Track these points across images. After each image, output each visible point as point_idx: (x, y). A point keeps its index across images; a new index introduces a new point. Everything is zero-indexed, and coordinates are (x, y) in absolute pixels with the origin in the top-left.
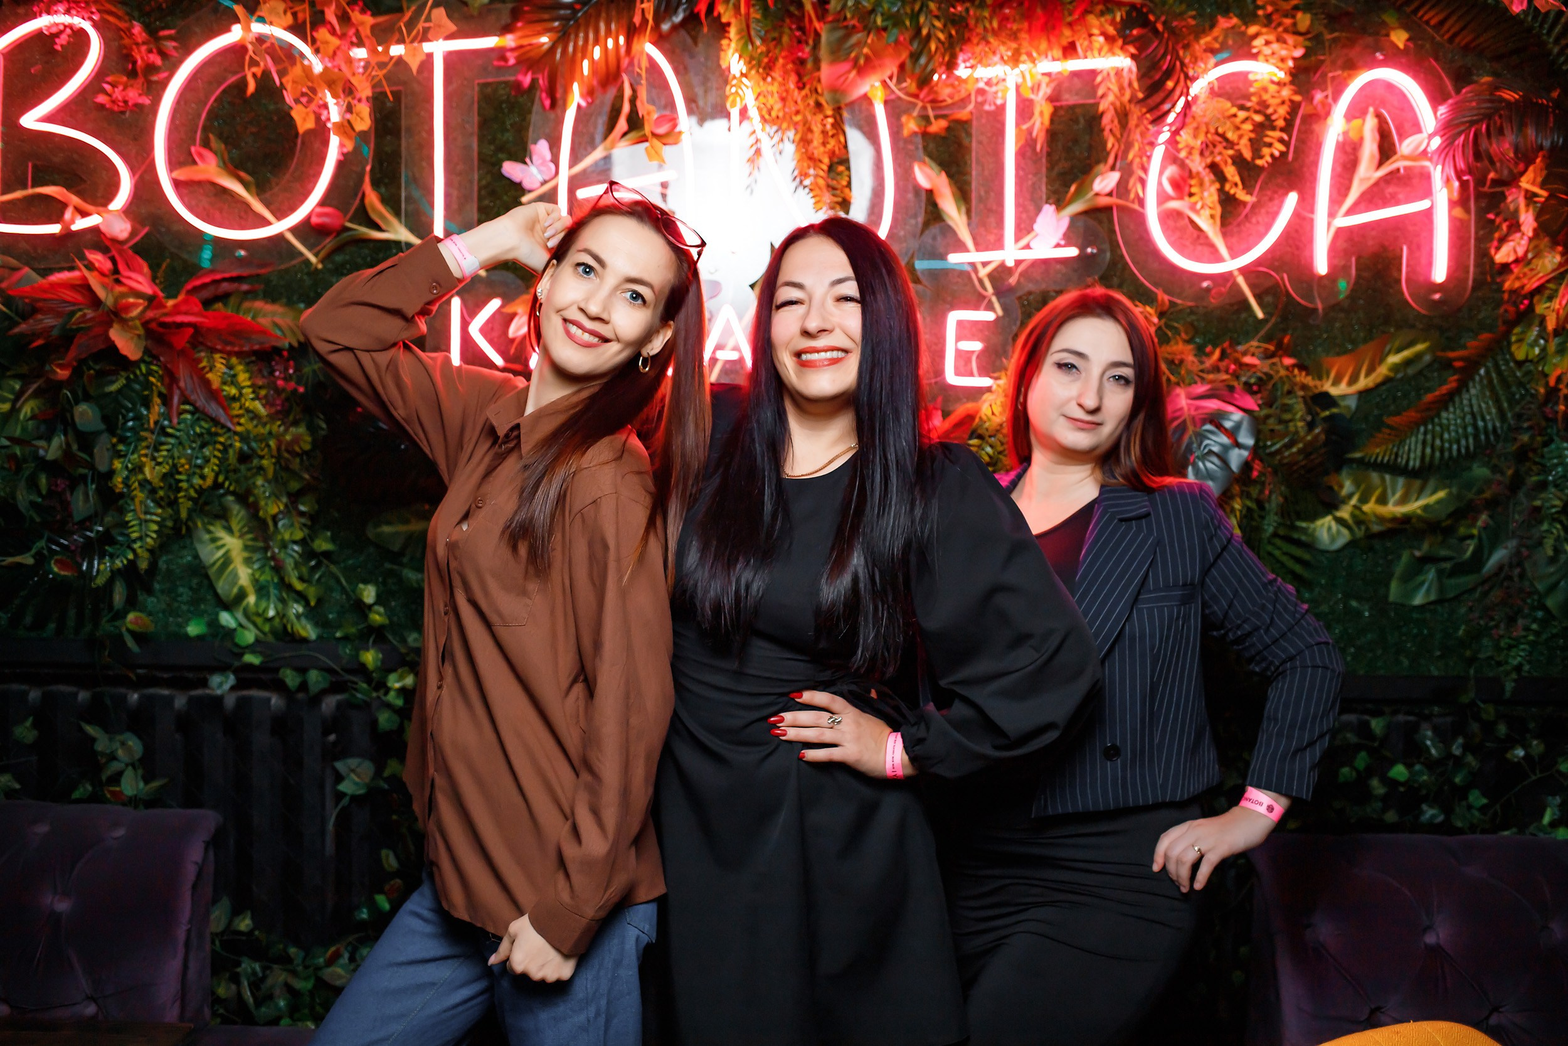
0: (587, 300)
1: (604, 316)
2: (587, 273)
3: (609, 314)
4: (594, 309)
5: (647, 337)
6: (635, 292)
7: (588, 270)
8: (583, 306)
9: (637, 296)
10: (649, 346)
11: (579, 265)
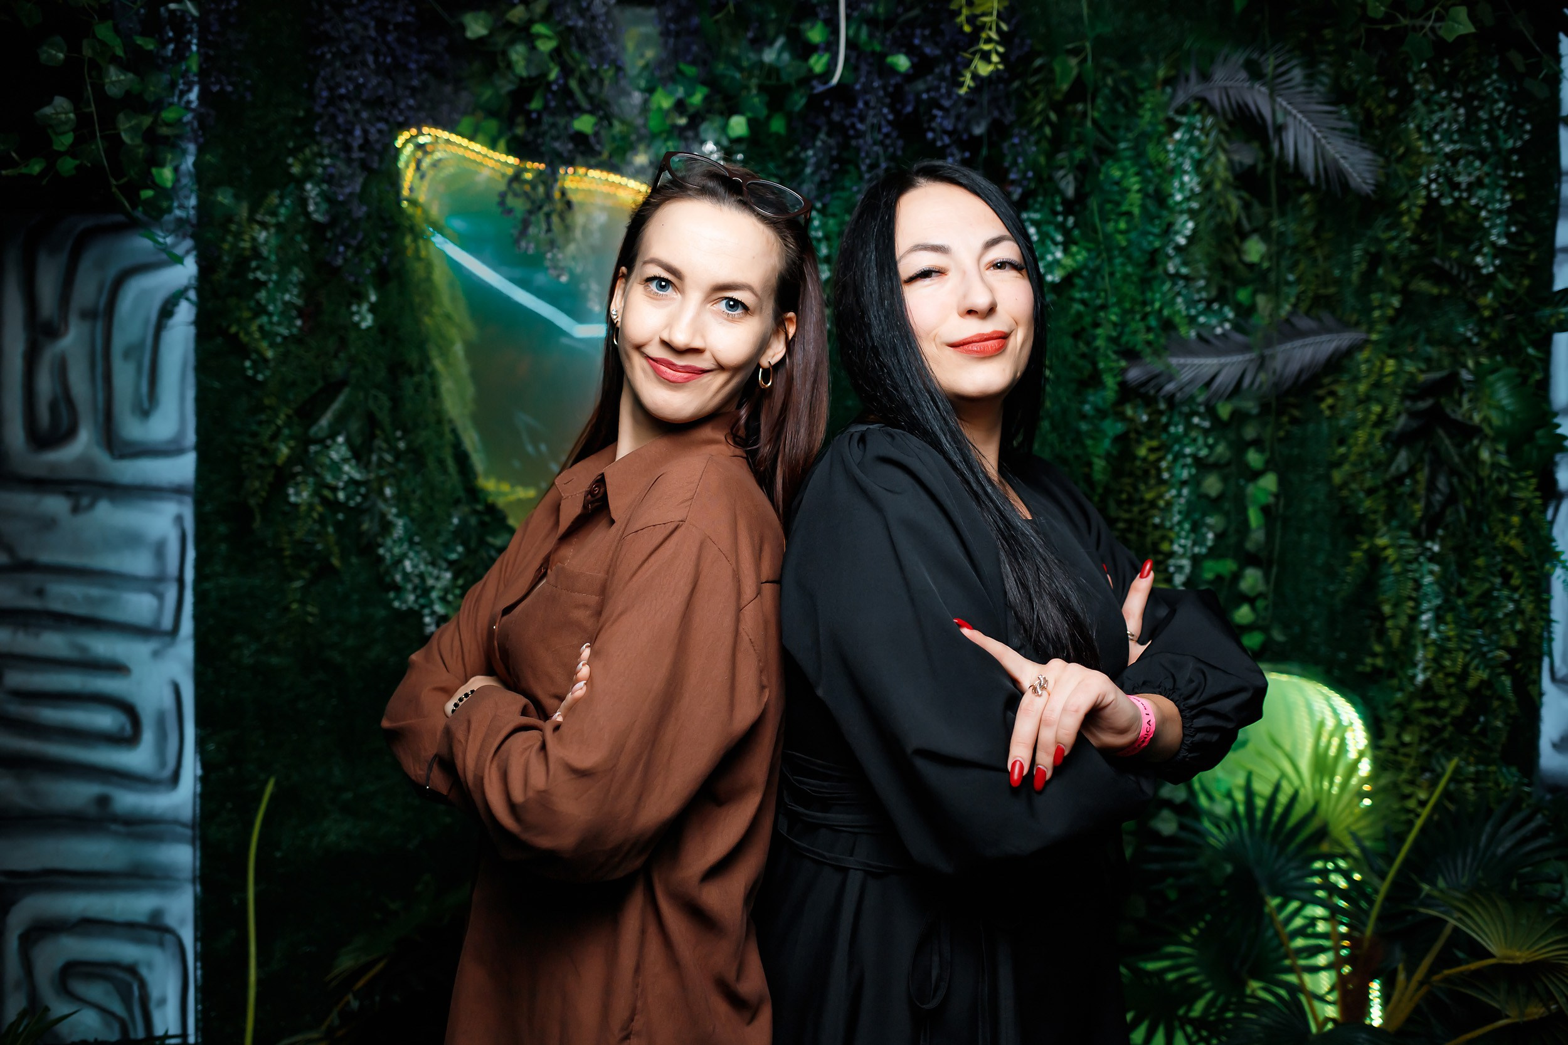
0: (669, 325)
1: (697, 344)
2: (662, 287)
3: (703, 337)
4: (680, 338)
5: (763, 346)
6: (731, 299)
7: (663, 284)
8: (666, 337)
9: (734, 304)
10: (770, 352)
11: (650, 280)
